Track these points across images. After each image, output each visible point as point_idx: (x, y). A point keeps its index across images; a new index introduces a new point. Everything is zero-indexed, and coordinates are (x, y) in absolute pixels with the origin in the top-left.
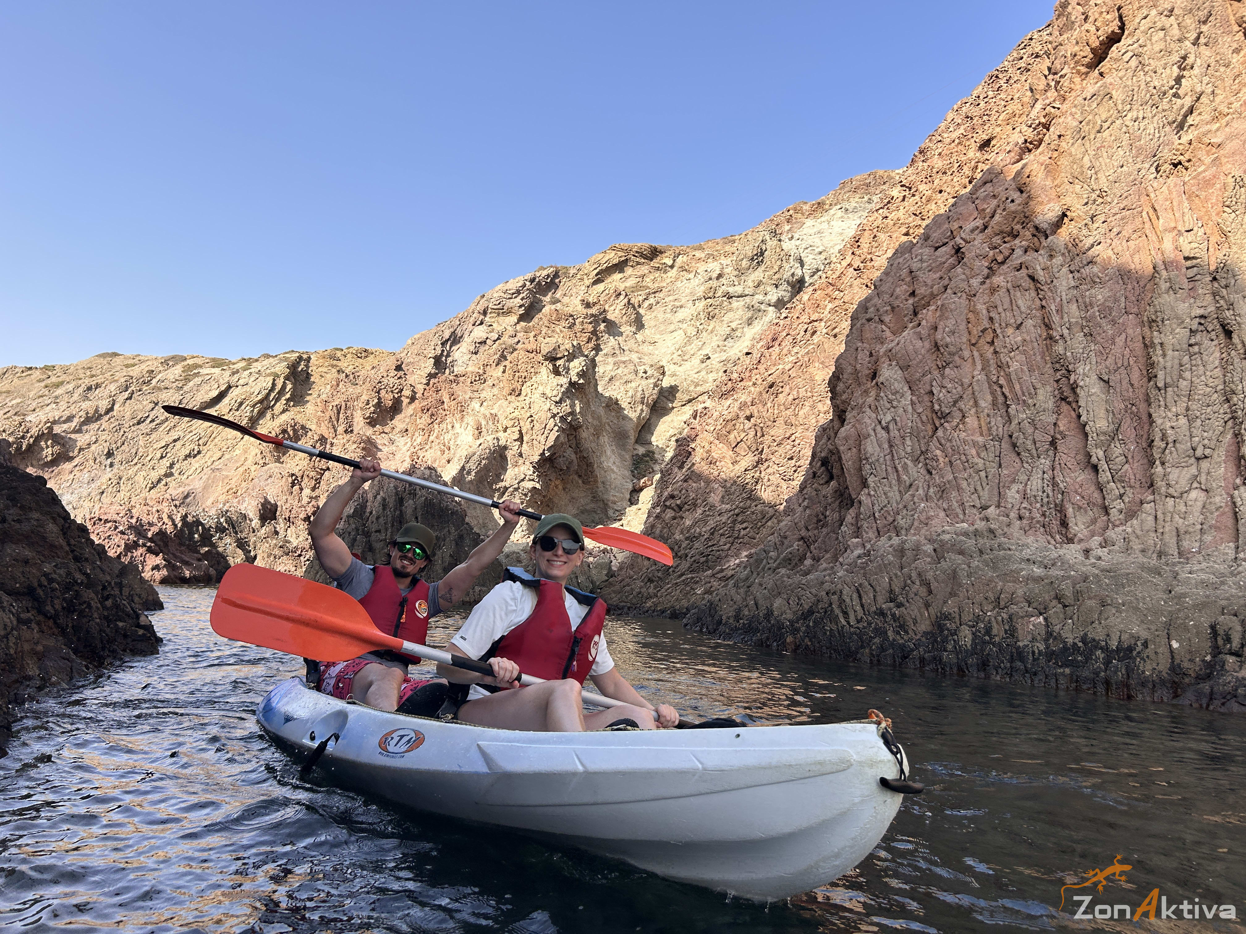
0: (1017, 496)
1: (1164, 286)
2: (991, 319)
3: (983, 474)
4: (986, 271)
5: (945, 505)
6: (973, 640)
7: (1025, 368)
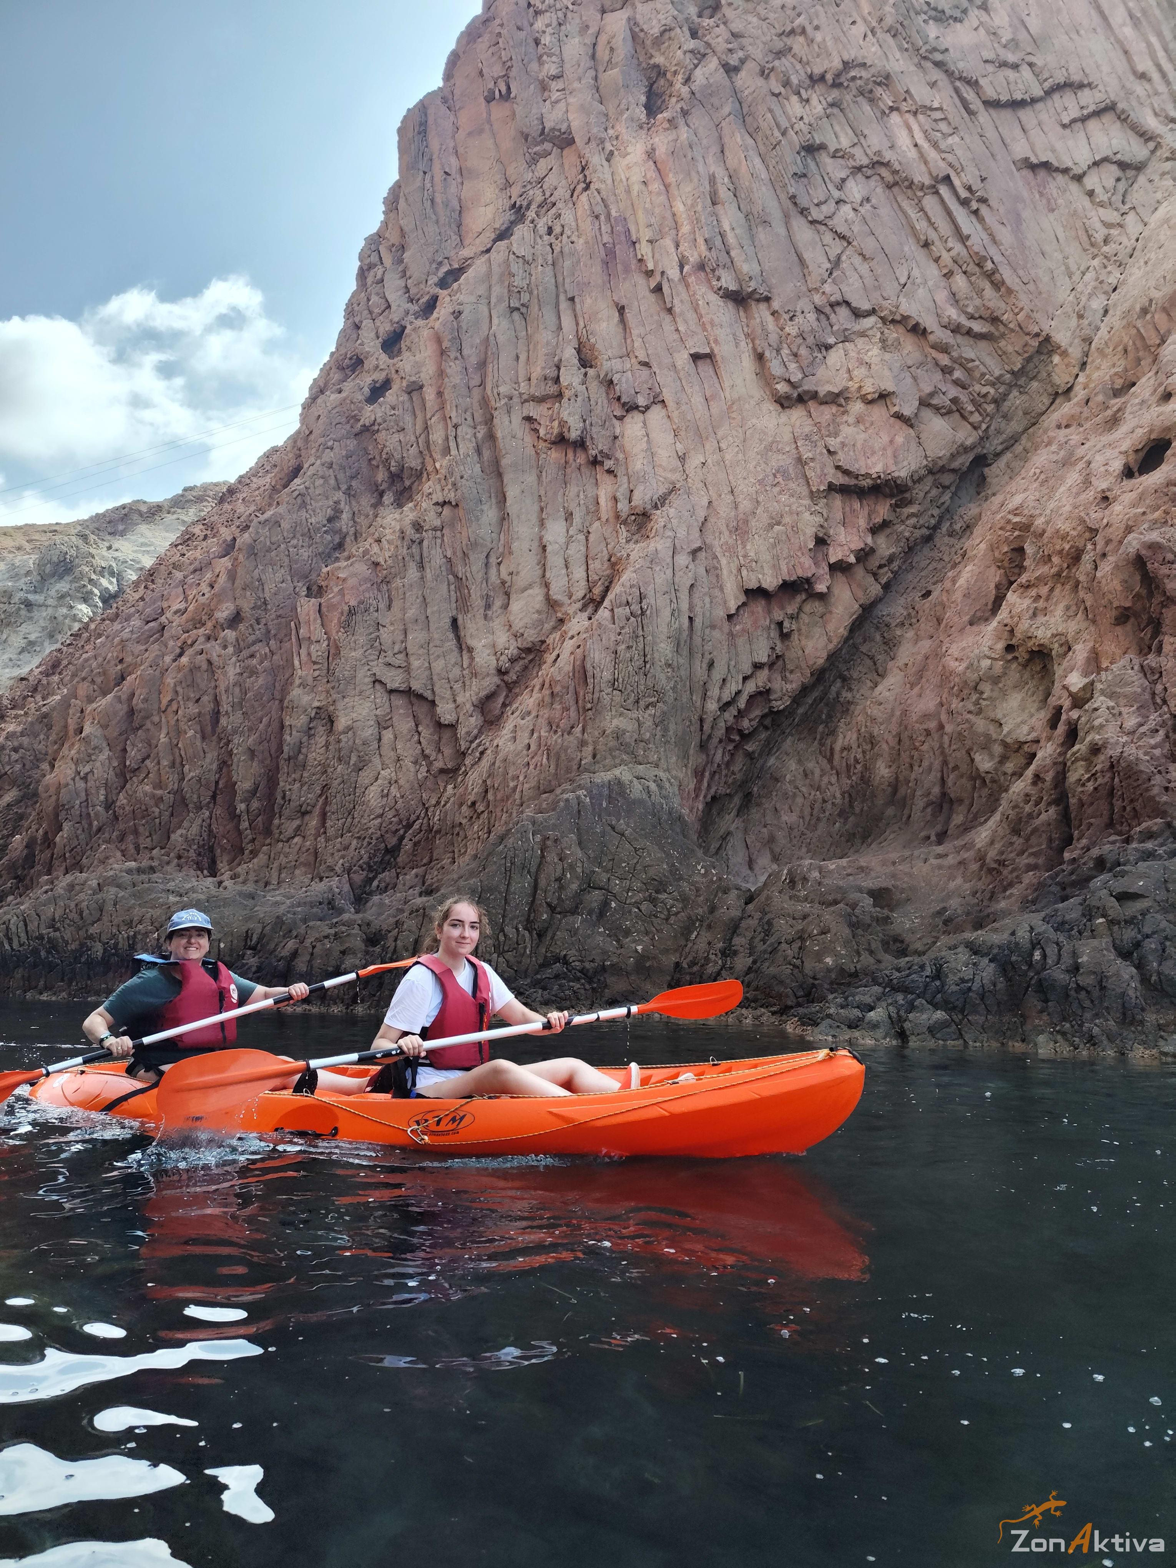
0: (180, 839)
1: (297, 682)
2: (177, 692)
3: (157, 821)
4: (178, 651)
5: (123, 848)
6: (104, 953)
7: (198, 736)
